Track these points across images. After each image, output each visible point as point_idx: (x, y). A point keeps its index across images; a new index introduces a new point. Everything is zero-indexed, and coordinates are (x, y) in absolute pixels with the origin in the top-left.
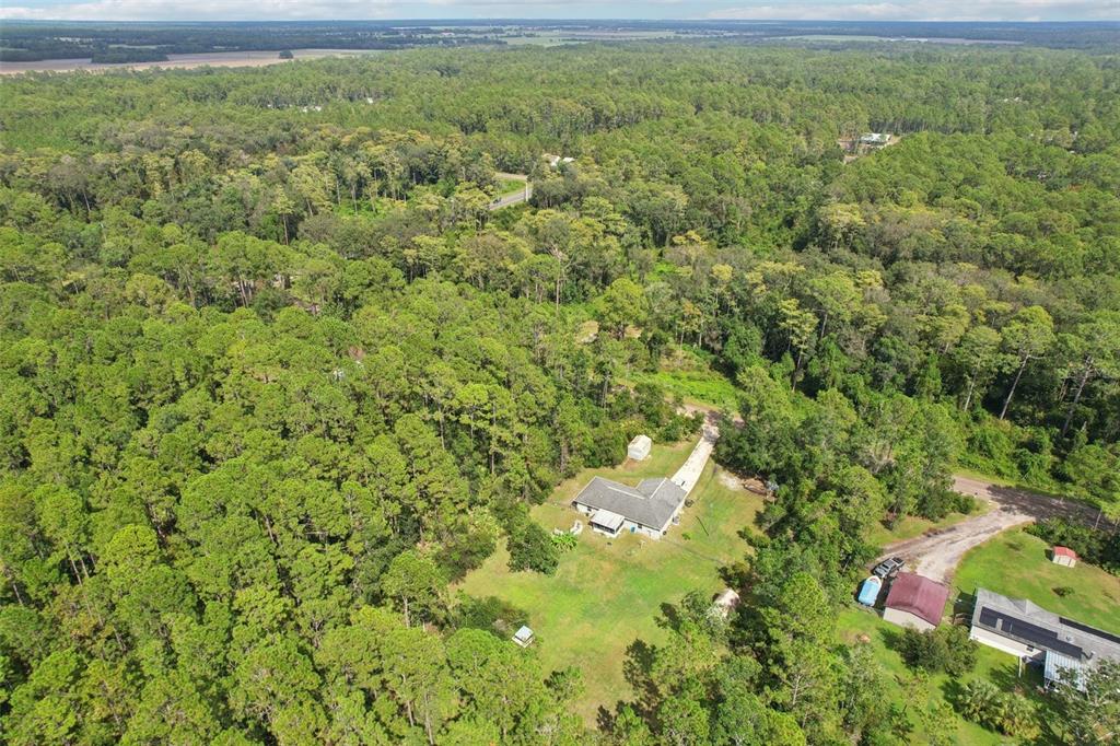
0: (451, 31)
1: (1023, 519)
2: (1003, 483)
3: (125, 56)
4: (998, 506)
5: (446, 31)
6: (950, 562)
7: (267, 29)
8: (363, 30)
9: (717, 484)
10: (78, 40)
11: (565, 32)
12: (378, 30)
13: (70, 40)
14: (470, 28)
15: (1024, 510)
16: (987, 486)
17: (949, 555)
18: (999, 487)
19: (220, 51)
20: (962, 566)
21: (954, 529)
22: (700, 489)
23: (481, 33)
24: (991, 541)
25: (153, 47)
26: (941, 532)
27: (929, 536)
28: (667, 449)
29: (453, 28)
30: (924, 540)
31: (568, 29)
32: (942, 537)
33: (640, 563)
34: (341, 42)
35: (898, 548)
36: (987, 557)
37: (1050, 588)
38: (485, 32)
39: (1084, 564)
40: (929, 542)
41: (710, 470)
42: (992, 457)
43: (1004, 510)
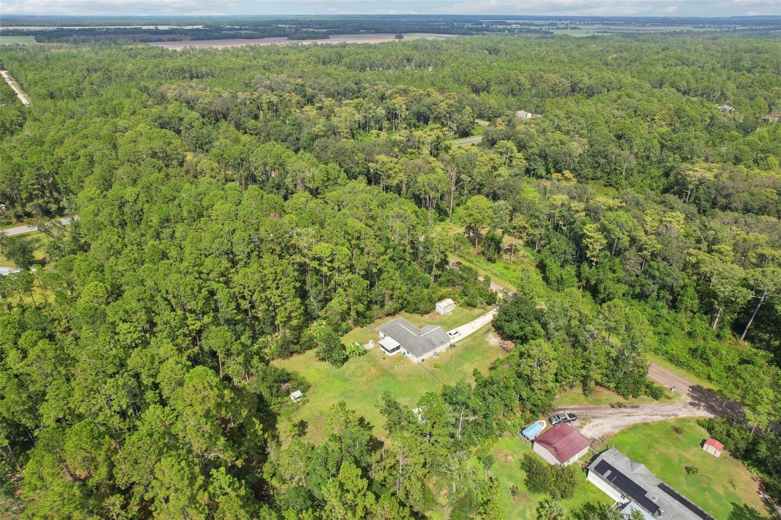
0: (519, 24)
1: (703, 414)
2: (706, 385)
3: (306, 35)
4: (690, 400)
5: (516, 23)
6: (616, 427)
7: (398, 19)
8: (460, 22)
9: (482, 339)
10: (287, 26)
11: (603, 26)
12: (469, 22)
13: (283, 26)
14: (532, 21)
15: (710, 409)
16: (691, 385)
17: (618, 423)
18: (702, 388)
19: (363, 33)
20: (623, 432)
21: (637, 407)
22: (468, 340)
23: (539, 26)
24: (661, 422)
25: (325, 30)
26: (625, 407)
27: (613, 407)
28: (466, 311)
29: (521, 21)
30: (607, 408)
31: (608, 24)
32: (623, 410)
33: (395, 374)
34: (439, 29)
35: (582, 409)
36: (649, 432)
37: (683, 466)
38: (541, 25)
39: (731, 457)
40: (611, 411)
41: (485, 329)
42: (709, 365)
43: (691, 404)
